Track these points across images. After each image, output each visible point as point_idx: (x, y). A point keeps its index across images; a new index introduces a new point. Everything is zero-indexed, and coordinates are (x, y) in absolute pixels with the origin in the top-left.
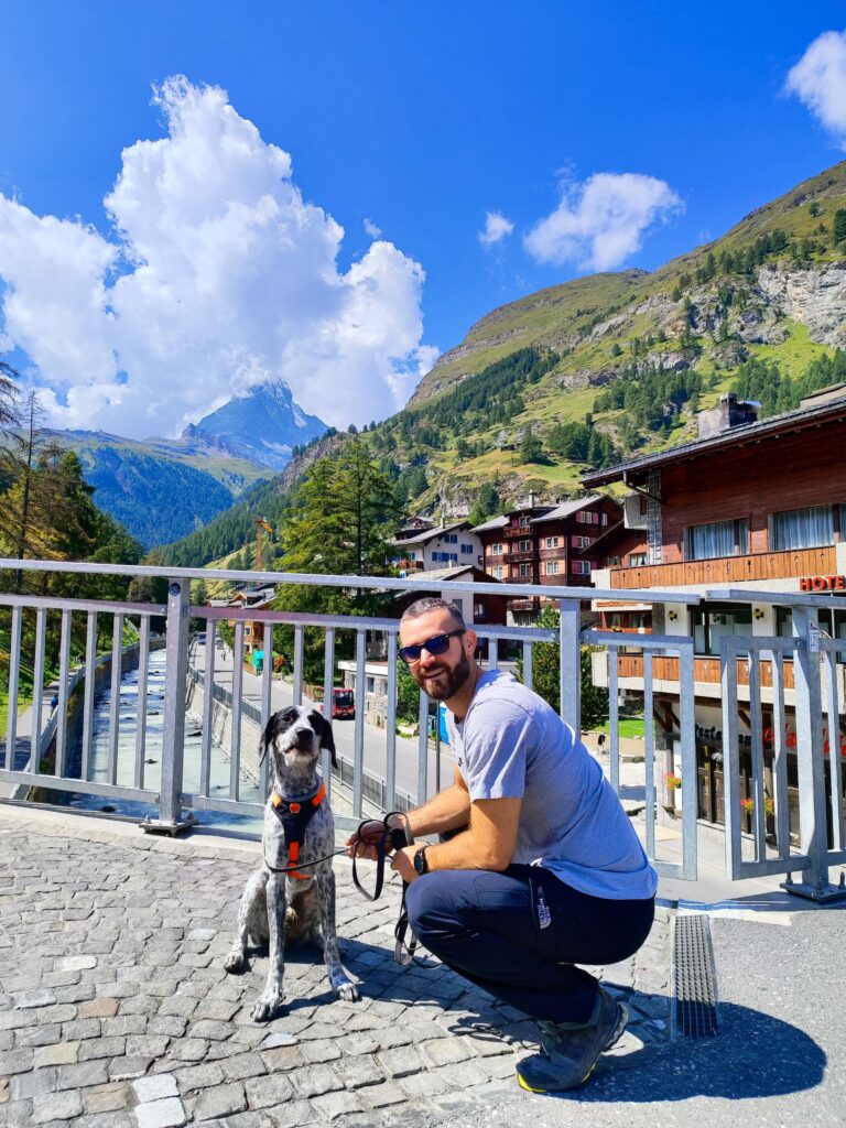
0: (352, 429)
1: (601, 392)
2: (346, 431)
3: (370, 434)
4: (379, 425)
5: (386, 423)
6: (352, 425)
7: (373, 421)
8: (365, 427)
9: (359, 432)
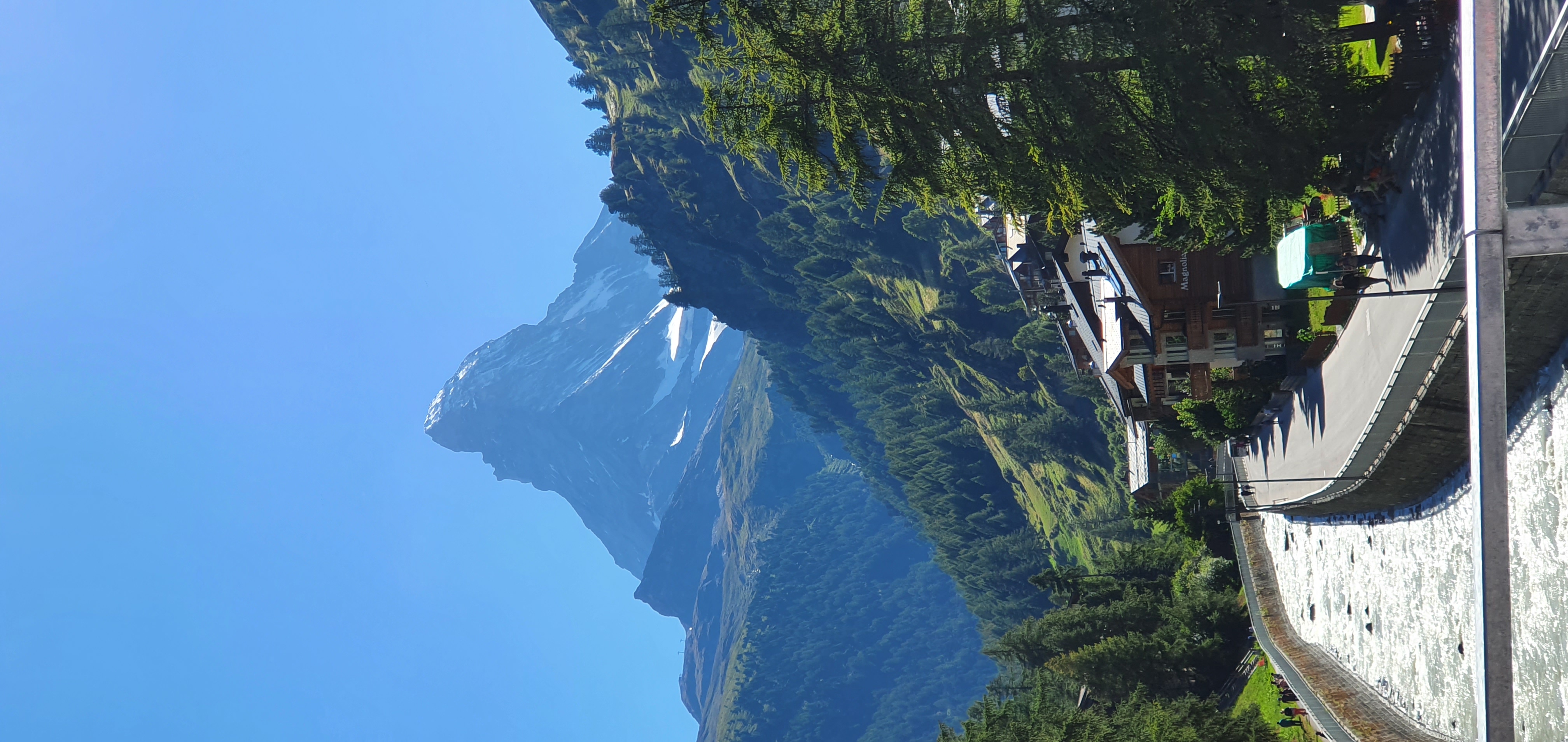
0: (599, 142)
2: (607, 160)
3: (610, 88)
4: (579, 64)
5: (571, 48)
6: (589, 144)
7: (572, 82)
8: (589, 104)
9: (606, 123)
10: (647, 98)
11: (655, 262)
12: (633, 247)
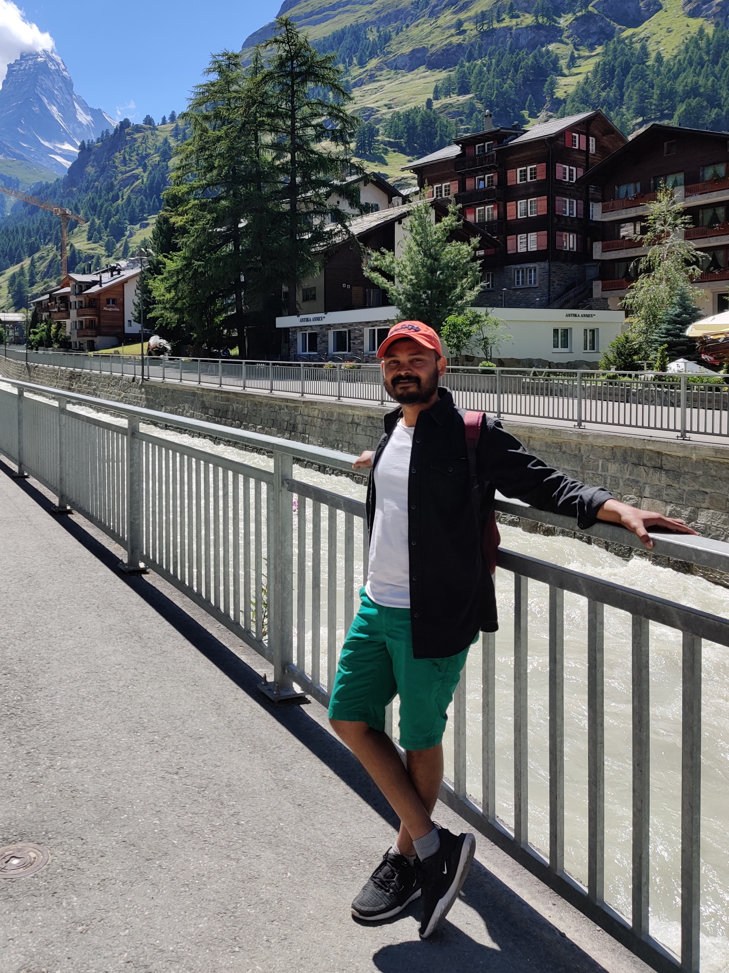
0: (149, 120)
1: (442, 75)
2: (141, 122)
3: (170, 127)
4: (181, 115)
5: (187, 113)
6: (148, 116)
7: (173, 112)
8: (164, 119)
9: (156, 124)
10: (166, 141)
11: (98, 139)
12: (105, 130)
